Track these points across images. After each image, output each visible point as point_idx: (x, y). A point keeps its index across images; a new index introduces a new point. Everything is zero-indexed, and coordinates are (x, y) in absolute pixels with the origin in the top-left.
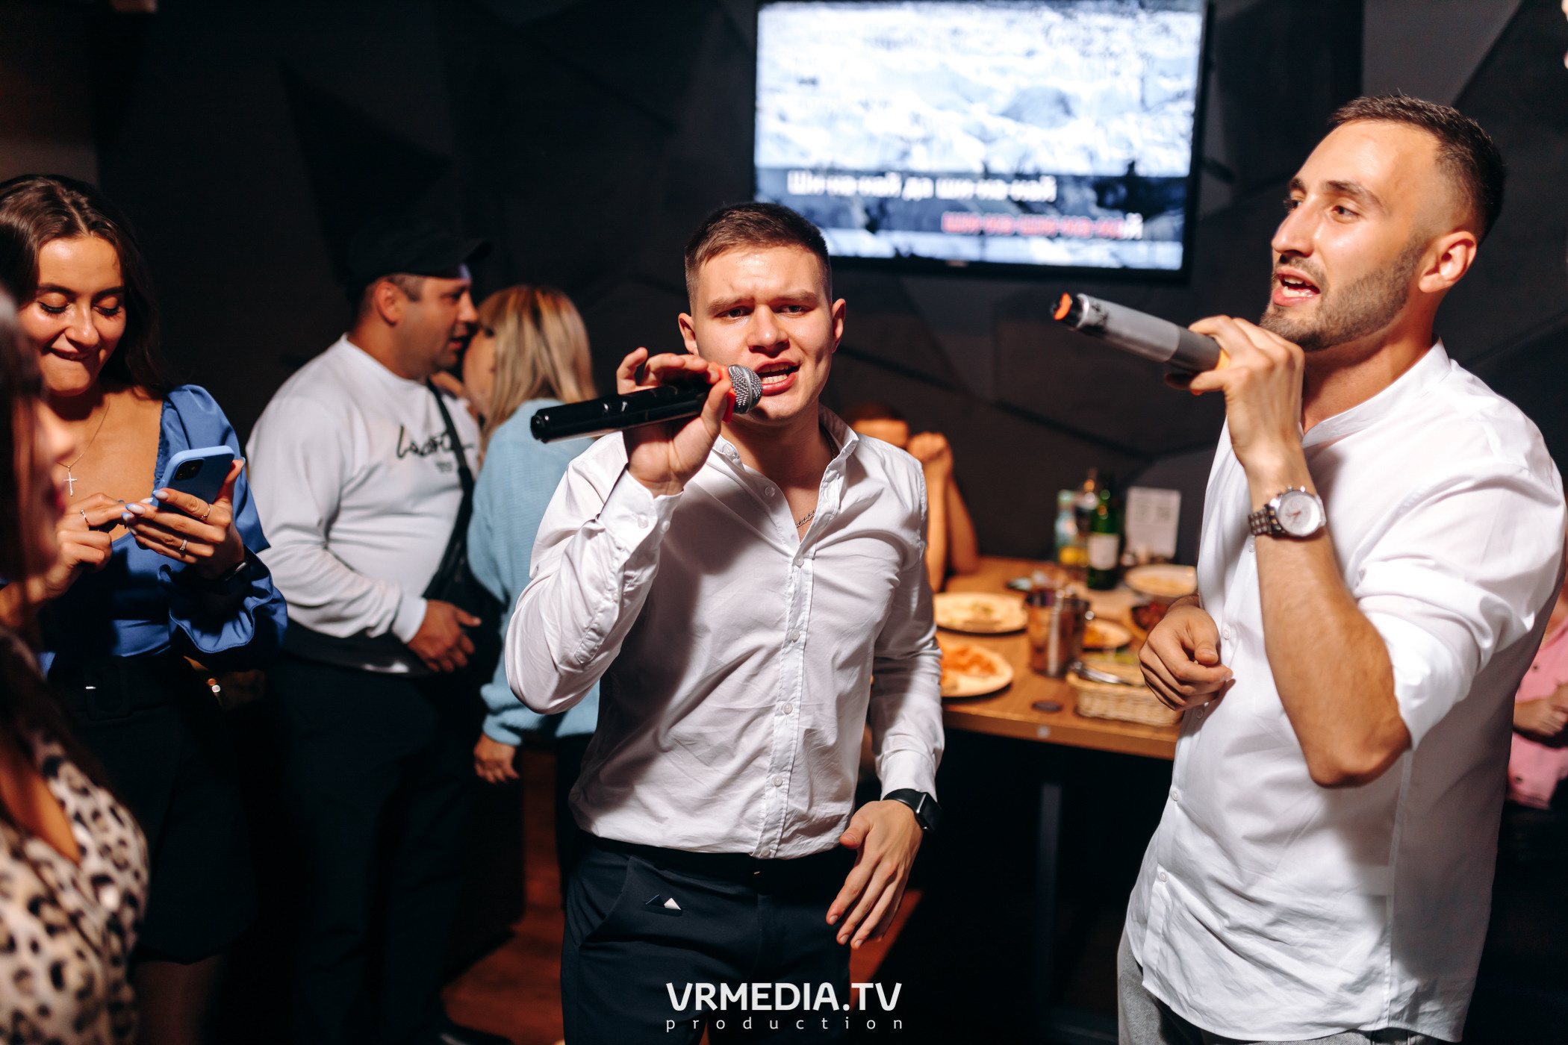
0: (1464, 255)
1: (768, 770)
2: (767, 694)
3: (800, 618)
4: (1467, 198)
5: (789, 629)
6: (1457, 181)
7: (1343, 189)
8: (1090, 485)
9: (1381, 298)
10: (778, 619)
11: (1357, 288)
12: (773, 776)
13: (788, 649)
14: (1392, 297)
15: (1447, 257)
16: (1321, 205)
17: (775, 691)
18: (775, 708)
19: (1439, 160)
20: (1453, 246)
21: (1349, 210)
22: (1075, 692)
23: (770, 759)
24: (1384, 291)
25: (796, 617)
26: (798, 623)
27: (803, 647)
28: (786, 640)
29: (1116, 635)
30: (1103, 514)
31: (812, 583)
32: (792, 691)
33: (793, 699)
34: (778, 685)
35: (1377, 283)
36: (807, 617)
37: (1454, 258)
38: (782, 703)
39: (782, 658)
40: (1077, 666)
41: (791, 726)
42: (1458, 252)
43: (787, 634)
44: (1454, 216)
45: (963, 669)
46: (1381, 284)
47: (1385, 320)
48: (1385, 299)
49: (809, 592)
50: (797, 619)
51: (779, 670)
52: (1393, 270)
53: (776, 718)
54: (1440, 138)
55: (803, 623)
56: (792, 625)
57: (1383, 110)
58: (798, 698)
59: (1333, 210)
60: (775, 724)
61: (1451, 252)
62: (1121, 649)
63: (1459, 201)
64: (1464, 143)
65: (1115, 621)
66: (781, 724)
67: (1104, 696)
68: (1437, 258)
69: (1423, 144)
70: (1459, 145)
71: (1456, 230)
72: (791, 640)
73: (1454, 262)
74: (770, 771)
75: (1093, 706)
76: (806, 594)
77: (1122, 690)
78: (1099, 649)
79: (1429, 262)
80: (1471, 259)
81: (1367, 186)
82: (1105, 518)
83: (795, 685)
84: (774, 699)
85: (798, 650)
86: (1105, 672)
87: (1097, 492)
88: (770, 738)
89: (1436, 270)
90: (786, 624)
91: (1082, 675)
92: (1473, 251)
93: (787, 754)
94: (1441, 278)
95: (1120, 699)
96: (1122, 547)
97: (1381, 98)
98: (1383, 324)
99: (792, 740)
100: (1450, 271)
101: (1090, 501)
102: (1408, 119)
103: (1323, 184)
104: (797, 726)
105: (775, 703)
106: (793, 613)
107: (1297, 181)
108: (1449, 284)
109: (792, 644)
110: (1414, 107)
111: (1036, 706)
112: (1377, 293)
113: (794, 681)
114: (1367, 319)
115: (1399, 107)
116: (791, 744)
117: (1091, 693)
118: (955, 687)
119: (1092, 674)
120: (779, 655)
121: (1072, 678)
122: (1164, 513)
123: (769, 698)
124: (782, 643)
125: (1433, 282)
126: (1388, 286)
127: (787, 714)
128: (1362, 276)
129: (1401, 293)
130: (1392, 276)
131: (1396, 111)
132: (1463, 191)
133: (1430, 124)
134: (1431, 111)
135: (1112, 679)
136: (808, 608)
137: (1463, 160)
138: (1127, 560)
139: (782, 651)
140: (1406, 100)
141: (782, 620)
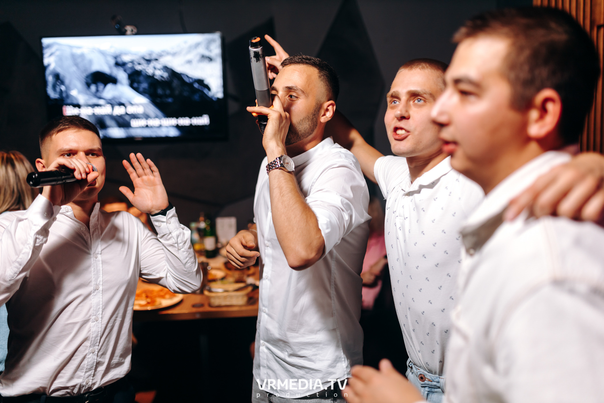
0: (332, 108)
1: (89, 346)
2: (87, 314)
3: (99, 280)
4: (330, 89)
5: (94, 285)
6: (326, 83)
7: (291, 89)
8: (202, 218)
9: (309, 125)
10: (89, 281)
11: (301, 123)
12: (91, 349)
13: (95, 293)
14: (312, 124)
15: (327, 110)
16: (284, 95)
17: (91, 312)
18: (91, 320)
19: (320, 77)
20: (328, 106)
21: (294, 96)
22: (208, 298)
23: (90, 342)
24: (310, 123)
25: (96, 280)
26: (98, 282)
27: (101, 292)
28: (94, 289)
29: (219, 274)
30: (208, 229)
31: (101, 265)
32: (98, 311)
33: (98, 314)
34: (92, 309)
35: (307, 120)
36: (101, 279)
37: (329, 110)
38: (94, 317)
39: (93, 297)
40: (207, 288)
41: (98, 326)
42: (330, 108)
43: (94, 287)
44: (327, 96)
45: (163, 297)
46: (309, 120)
47: (311, 132)
48: (310, 125)
49: (101, 269)
50: (97, 280)
51: (92, 303)
52: (312, 116)
53: (92, 324)
54: (318, 69)
55: (100, 282)
56: (95, 283)
57: (298, 61)
58: (100, 314)
59: (288, 97)
60: (92, 327)
61: (328, 108)
62: (223, 279)
63: (328, 90)
64: (326, 70)
65: (219, 269)
66: (94, 326)
67: (219, 297)
68: (324, 110)
69: (314, 72)
70: (324, 71)
71: (328, 100)
72: (96, 289)
73: (330, 112)
74: (90, 347)
75: (216, 302)
76: (100, 270)
77: (226, 294)
78: (214, 280)
79: (322, 112)
80: (334, 110)
81: (299, 87)
82: (209, 231)
83: (99, 308)
84: (90, 316)
85: (99, 294)
86: (218, 288)
87: (205, 221)
88: (90, 333)
89: (324, 115)
90: (93, 283)
91: (210, 291)
92: (335, 107)
93: (97, 339)
94: (327, 117)
95: (225, 297)
96: (217, 241)
97: (296, 56)
98: (311, 134)
99: (99, 332)
100: (329, 114)
101: (202, 225)
102: (307, 63)
103: (284, 88)
104: (101, 326)
105: (91, 317)
106: (95, 278)
107: (273, 87)
108: (330, 119)
109: (97, 291)
110: (307, 59)
111: (194, 306)
112: (308, 123)
113: (98, 307)
114: (305, 132)
115: (303, 59)
116: (98, 334)
117: (214, 297)
118: (160, 304)
119: (214, 290)
120: (91, 297)
121: (206, 293)
122: (230, 226)
123: (88, 315)
124: (92, 291)
125: (324, 118)
126: (311, 121)
127: (97, 321)
128: (302, 118)
129: (315, 123)
130: (312, 117)
131: (303, 61)
132: (329, 87)
133: (314, 64)
134: (313, 60)
135: (220, 290)
136: (101, 276)
137: (327, 76)
138: (219, 245)
139: (92, 294)
140: (304, 57)
141: (91, 282)
